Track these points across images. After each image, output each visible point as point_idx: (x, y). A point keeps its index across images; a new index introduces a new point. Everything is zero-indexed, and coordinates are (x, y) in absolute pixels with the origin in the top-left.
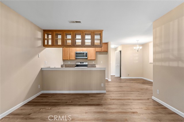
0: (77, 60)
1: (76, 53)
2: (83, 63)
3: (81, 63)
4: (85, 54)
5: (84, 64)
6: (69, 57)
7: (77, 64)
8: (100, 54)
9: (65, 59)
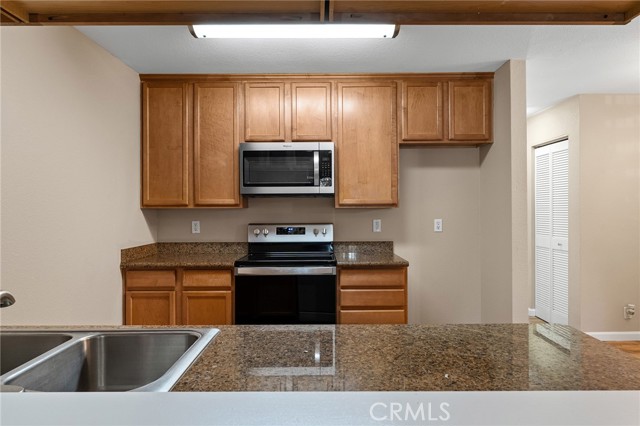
0: (255, 213)
1: (250, 155)
2: (301, 231)
3: (281, 231)
4: (316, 159)
5: (309, 237)
6: (187, 190)
7: (252, 239)
8: (425, 163)
9: (158, 200)
